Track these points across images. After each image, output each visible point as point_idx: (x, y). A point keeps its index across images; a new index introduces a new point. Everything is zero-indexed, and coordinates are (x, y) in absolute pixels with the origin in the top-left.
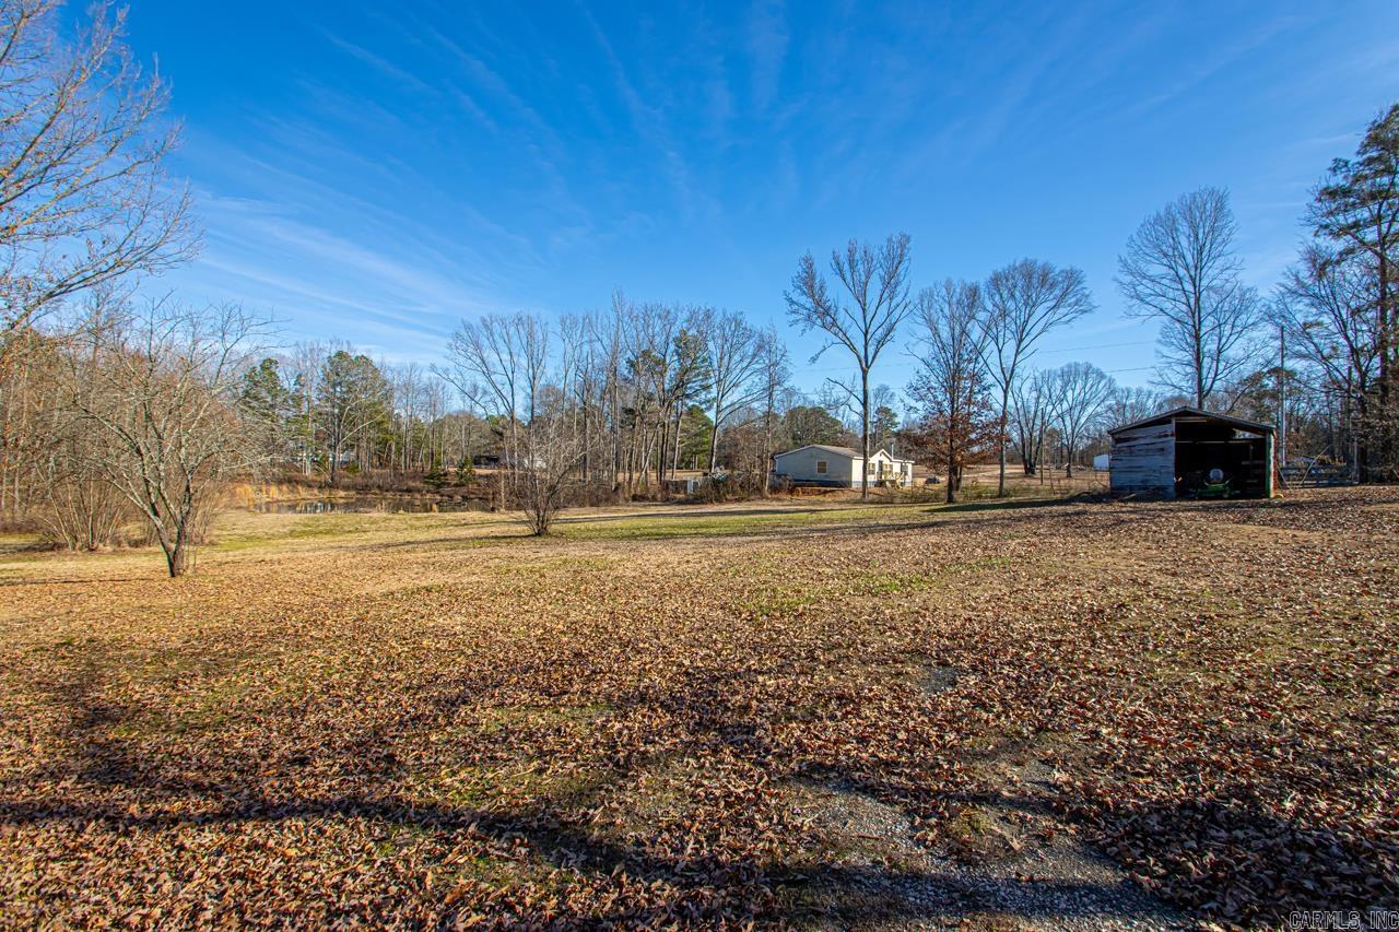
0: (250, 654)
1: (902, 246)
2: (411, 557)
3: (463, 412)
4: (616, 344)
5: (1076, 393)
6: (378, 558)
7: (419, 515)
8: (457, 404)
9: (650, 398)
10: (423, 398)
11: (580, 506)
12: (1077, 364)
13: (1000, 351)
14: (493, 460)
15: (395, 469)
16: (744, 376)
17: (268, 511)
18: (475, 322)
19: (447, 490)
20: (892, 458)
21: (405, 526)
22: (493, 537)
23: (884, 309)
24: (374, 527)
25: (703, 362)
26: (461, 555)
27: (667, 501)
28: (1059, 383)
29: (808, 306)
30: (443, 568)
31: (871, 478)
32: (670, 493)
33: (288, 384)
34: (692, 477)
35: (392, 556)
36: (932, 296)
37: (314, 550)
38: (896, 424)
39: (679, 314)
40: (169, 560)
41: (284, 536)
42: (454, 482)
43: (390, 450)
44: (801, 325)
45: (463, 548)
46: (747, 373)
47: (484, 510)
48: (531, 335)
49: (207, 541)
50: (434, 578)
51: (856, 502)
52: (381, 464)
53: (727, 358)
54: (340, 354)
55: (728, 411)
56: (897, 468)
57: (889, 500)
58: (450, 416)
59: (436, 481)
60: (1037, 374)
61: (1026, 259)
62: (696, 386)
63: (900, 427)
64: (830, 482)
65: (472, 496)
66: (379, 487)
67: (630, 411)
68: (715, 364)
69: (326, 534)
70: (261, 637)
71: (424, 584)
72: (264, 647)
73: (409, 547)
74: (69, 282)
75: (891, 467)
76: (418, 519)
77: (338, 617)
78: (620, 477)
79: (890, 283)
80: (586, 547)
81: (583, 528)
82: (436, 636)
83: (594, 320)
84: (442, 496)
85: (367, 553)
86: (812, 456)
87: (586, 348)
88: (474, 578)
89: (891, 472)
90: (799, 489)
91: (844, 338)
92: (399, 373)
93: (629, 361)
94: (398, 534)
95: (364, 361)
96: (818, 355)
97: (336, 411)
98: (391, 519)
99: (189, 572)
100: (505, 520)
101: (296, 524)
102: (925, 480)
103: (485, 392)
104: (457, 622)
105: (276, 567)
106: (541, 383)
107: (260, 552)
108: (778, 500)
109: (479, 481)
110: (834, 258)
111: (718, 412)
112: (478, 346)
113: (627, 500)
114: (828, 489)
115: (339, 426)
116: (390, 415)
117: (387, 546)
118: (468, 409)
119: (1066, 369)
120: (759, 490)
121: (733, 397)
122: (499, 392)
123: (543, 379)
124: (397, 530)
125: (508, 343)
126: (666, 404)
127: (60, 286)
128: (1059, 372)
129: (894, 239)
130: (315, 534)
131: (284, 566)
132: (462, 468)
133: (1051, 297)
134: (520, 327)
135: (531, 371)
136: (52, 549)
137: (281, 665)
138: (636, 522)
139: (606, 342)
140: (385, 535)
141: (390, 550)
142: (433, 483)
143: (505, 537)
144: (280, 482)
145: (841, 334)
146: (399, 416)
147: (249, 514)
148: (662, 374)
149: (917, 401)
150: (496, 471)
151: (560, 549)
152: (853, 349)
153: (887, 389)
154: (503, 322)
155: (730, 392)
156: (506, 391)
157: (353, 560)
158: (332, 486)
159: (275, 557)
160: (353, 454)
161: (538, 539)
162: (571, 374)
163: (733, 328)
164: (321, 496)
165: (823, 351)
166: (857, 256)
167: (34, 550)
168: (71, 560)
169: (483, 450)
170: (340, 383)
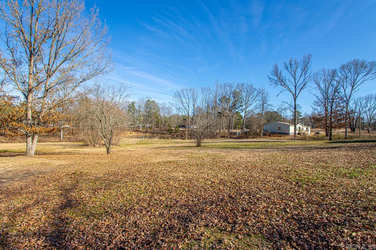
0: (119, 181)
1: (309, 58)
2: (165, 151)
3: (176, 114)
4: (216, 94)
5: (371, 104)
6: (156, 151)
7: (166, 140)
8: (175, 112)
9: (225, 109)
10: (167, 110)
11: (207, 139)
12: (371, 95)
13: (345, 90)
14: (184, 126)
15: (160, 128)
16: (253, 102)
17: (132, 138)
18: (180, 90)
19: (172, 134)
20: (303, 126)
21: (162, 143)
22: (185, 146)
23: (302, 78)
24: (155, 143)
25: (240, 98)
26: (178, 151)
27: (231, 138)
28: (364, 101)
29: (275, 79)
30: (173, 155)
31: (297, 132)
32: (232, 136)
33: (137, 108)
34: (238, 131)
35: (159, 151)
36: (317, 74)
37: (141, 148)
38: (301, 116)
39: (234, 85)
40: (107, 150)
41: (135, 144)
42: (174, 132)
43: (159, 124)
44: (274, 85)
45: (178, 149)
46: (254, 101)
47: (182, 139)
48: (193, 93)
49: (118, 145)
50: (171, 158)
51: (292, 139)
52: (157, 127)
53: (248, 97)
54: (148, 100)
55: (248, 112)
56: (305, 129)
57: (305, 139)
58: (173, 115)
59: (170, 131)
60: (355, 99)
61: (355, 59)
62: (238, 105)
63: (303, 117)
64: (283, 133)
65: (178, 135)
66: (157, 133)
67: (220, 113)
68: (245, 99)
69: (145, 144)
70: (123, 175)
71: (168, 160)
72: (123, 179)
73: (164, 148)
74: (85, 79)
75: (303, 128)
76: (166, 141)
77: (145, 169)
78: (217, 131)
79: (305, 69)
80: (213, 150)
81: (210, 145)
82: (174, 180)
83: (210, 88)
84: (171, 135)
85: (153, 150)
86: (276, 125)
87: (208, 96)
88: (182, 159)
89: (303, 130)
90: (272, 135)
91: (288, 88)
92: (161, 104)
93: (219, 99)
94: (161, 145)
95: (154, 102)
96: (279, 94)
97: (147, 114)
98: (159, 141)
99: (111, 153)
100: (187, 142)
101: (138, 141)
102: (314, 133)
103: (182, 109)
104: (180, 175)
105: (132, 152)
106: (196, 106)
107: (129, 148)
108: (266, 138)
109: (180, 131)
110: (285, 64)
111: (245, 113)
112: (180, 97)
113: (219, 137)
114: (282, 135)
115: (148, 118)
116: (159, 115)
117: (158, 148)
118: (177, 113)
119: (367, 97)
120: (259, 135)
121: (250, 108)
122: (185, 108)
123: (197, 105)
124: (161, 144)
125: (188, 96)
126: (230, 110)
127: (83, 80)
128: (365, 98)
129: (306, 56)
130: (142, 144)
131: (134, 152)
132: (176, 128)
133: (365, 71)
134: (191, 91)
135: (193, 103)
136: (86, 146)
137: (126, 187)
138: (225, 143)
139: (213, 94)
140: (158, 145)
141: (159, 149)
142: (169, 132)
143: (189, 147)
144: (135, 131)
145: (287, 87)
146: (161, 115)
147: (128, 139)
148: (229, 102)
149: (317, 106)
150: (184, 129)
151: (206, 151)
152: (291, 91)
153: (299, 105)
154: (186, 90)
155: (249, 107)
156: (187, 108)
157: (150, 152)
158: (146, 132)
159: (132, 150)
160: (151, 125)
161: (199, 148)
162: (204, 103)
163: (250, 88)
164: (144, 135)
165: (281, 93)
166: (292, 63)
167: (83, 146)
168: (90, 148)
169: (181, 124)
170: (148, 107)
